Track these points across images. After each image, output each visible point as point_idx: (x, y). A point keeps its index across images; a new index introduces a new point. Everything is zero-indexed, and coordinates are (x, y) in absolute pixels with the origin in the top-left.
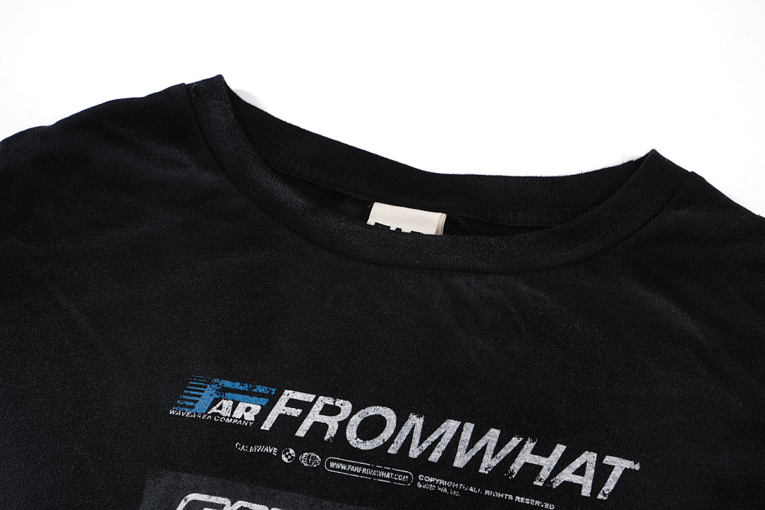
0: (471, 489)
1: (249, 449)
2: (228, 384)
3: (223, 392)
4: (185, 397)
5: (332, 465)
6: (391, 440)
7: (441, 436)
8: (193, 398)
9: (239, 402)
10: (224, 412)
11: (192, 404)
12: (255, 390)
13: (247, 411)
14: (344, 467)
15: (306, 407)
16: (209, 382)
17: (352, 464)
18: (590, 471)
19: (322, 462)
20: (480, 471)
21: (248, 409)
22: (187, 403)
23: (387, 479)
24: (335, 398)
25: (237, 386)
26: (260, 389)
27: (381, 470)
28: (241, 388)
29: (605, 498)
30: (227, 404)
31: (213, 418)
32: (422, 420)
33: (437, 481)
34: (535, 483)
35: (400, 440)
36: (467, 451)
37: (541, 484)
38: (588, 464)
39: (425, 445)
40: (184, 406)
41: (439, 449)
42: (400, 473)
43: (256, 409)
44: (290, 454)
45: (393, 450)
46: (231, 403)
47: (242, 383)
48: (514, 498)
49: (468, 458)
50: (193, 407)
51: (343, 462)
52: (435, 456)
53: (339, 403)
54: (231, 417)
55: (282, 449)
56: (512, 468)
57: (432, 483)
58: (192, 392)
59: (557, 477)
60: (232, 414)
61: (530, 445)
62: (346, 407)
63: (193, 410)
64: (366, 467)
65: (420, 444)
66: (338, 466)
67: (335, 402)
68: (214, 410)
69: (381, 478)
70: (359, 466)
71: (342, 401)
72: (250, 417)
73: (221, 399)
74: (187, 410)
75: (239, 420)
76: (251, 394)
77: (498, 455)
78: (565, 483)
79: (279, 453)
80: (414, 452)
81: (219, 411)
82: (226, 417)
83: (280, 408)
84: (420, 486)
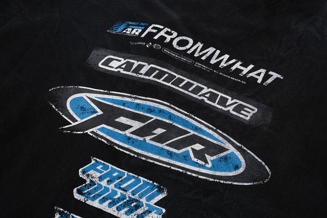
0: (215, 71)
1: (134, 44)
2: (130, 23)
3: (128, 26)
4: (113, 27)
5: (165, 50)
6: (189, 49)
7: (208, 52)
8: (117, 28)
9: (134, 29)
10: (128, 33)
11: (116, 29)
12: (141, 24)
13: (136, 31)
14: (169, 52)
15: (159, 30)
16: (124, 23)
17: (172, 53)
18: (262, 75)
19: (162, 48)
20: (220, 66)
21: (137, 31)
22: (114, 29)
23: (184, 60)
24: (172, 30)
25: (134, 23)
26: (142, 24)
27: (183, 57)
28: (136, 24)
29: (266, 85)
30: (129, 29)
31: (123, 34)
32: (202, 45)
33: (202, 66)
34: (240, 75)
35: (192, 49)
36: (216, 59)
37: (242, 75)
38: (262, 73)
39: (201, 54)
40: (113, 30)
41: (206, 56)
42: (189, 60)
43: (140, 31)
44: (150, 45)
45: (189, 52)
46: (131, 29)
47: (136, 22)
48: (230, 78)
49: (215, 61)
50: (116, 30)
51: (169, 51)
52: (203, 58)
53: (172, 32)
54: (130, 34)
55: (147, 43)
56: (231, 68)
57: (200, 66)
58: (116, 26)
59: (249, 74)
60: (131, 32)
61: (240, 63)
62: (175, 34)
63: (116, 31)
64: (177, 55)
65: (199, 52)
66: (167, 52)
67: (171, 31)
68: (124, 31)
69: (182, 60)
70: (175, 54)
71: (174, 32)
72: (137, 33)
73: (127, 28)
74: (114, 31)
75: (133, 34)
76: (138, 26)
77: (227, 63)
78: (252, 77)
79: (146, 45)
80: (196, 55)
81: (126, 32)
82: (128, 34)
83: (149, 29)
84: (195, 65)
